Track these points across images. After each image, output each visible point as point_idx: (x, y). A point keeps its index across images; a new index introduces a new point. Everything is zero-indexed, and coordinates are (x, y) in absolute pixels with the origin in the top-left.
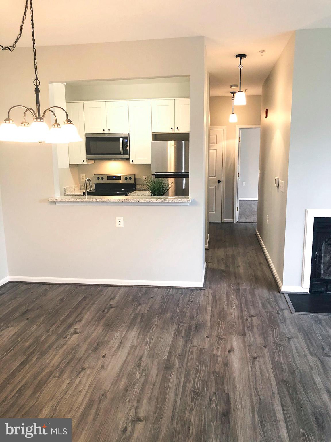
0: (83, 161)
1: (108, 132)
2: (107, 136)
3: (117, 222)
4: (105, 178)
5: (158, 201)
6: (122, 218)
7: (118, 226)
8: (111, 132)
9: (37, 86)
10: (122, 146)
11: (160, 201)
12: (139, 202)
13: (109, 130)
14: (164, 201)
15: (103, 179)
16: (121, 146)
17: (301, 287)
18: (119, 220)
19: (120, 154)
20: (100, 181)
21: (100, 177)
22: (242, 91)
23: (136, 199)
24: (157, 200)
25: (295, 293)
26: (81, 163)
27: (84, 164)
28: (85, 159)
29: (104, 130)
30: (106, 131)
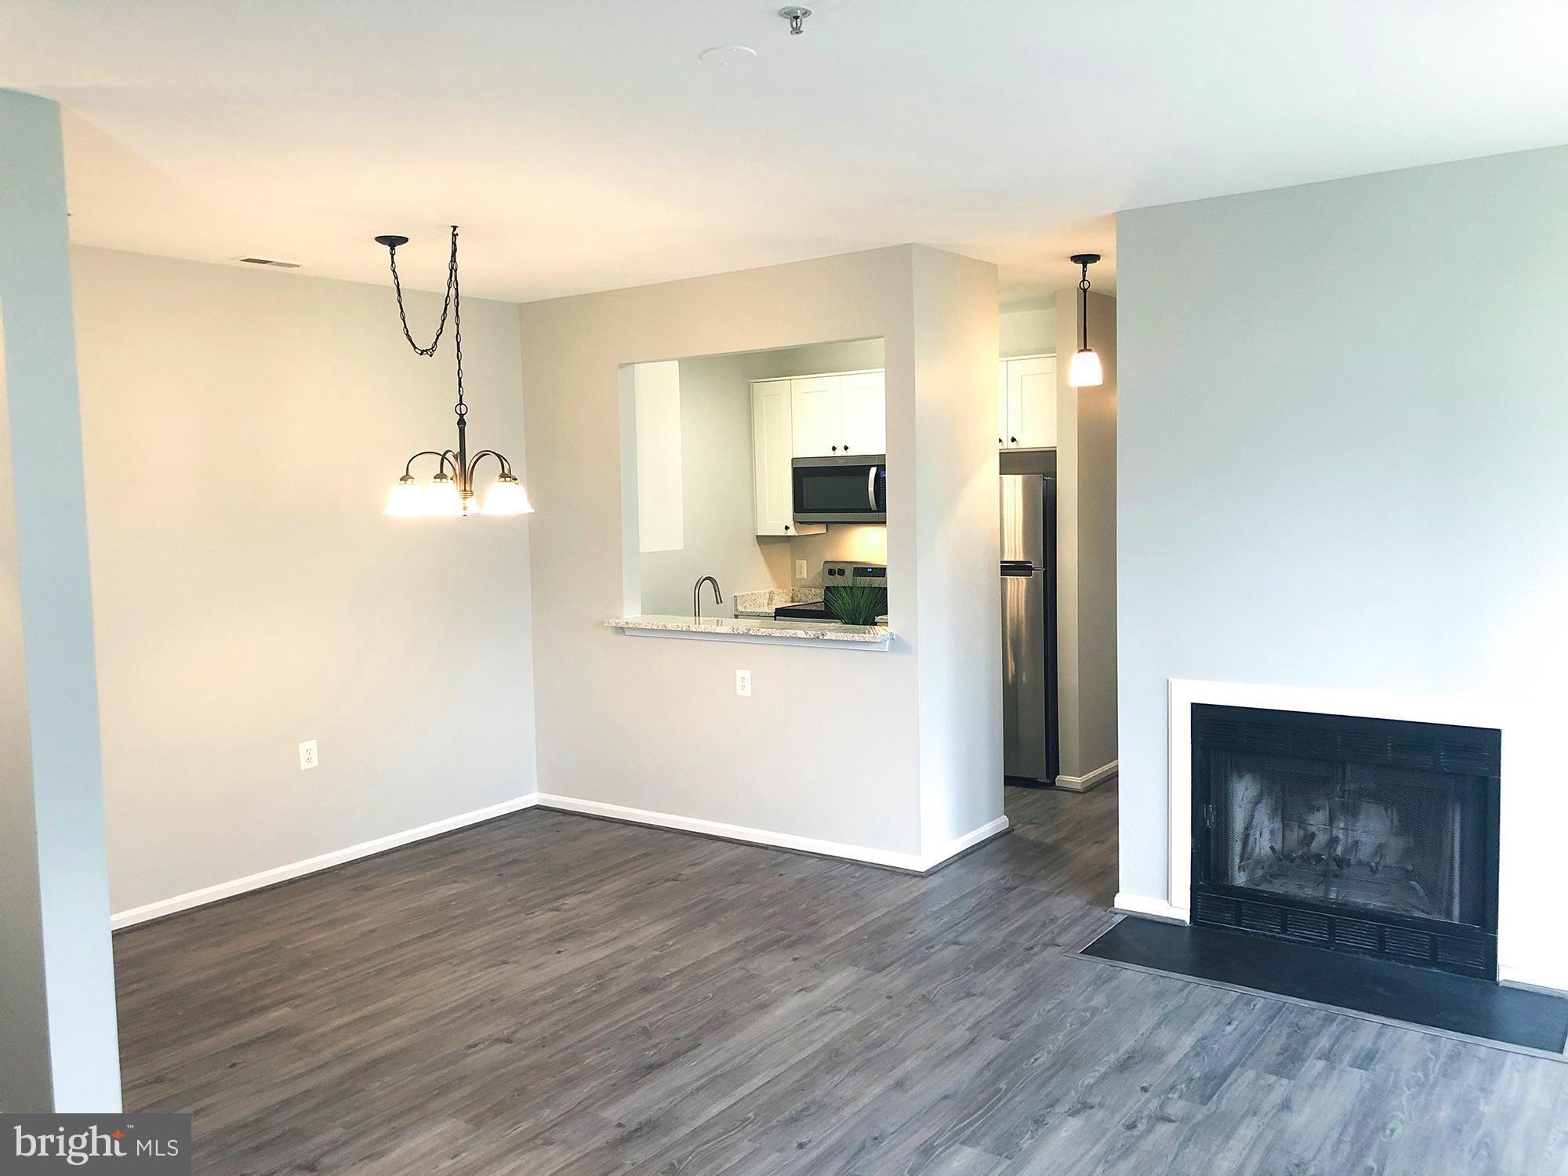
0: (787, 528)
1: (844, 454)
2: (840, 463)
3: (739, 682)
4: (849, 572)
5: (808, 637)
6: (747, 674)
7: (740, 692)
8: (850, 453)
9: (462, 415)
10: (873, 489)
11: (812, 636)
12: (770, 636)
13: (846, 448)
14: (821, 637)
15: (844, 574)
16: (871, 489)
17: (1166, 901)
18: (743, 679)
19: (870, 511)
20: (838, 581)
21: (835, 570)
22: (1090, 350)
23: (764, 630)
24: (806, 634)
25: (1149, 917)
26: (782, 533)
27: (789, 534)
28: (790, 524)
29: (834, 449)
30: (840, 452)
